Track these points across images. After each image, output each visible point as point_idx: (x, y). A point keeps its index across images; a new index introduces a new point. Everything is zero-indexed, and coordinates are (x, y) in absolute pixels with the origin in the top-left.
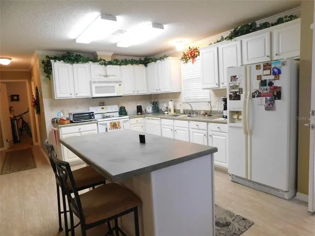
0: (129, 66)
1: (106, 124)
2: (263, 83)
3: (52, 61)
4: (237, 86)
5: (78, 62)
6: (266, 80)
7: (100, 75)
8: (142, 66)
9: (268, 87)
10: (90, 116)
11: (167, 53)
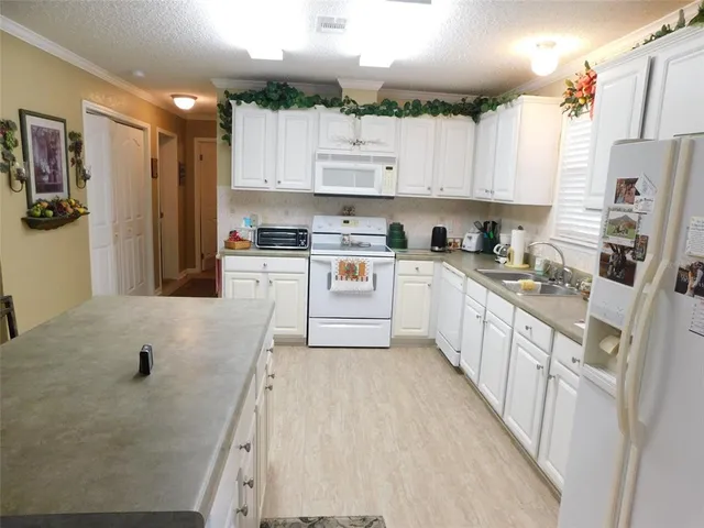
0: (426, 120)
1: (329, 264)
3: (233, 102)
5: (287, 107)
7: (342, 140)
8: (463, 122)
10: (298, 240)
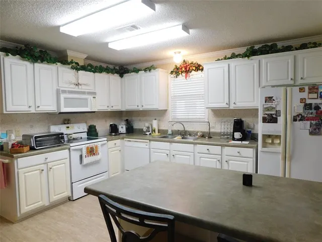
1: (81, 150)
2: (308, 107)
4: (273, 108)
5: (42, 61)
6: (311, 104)
8: (116, 77)
9: (314, 111)
11: (154, 63)
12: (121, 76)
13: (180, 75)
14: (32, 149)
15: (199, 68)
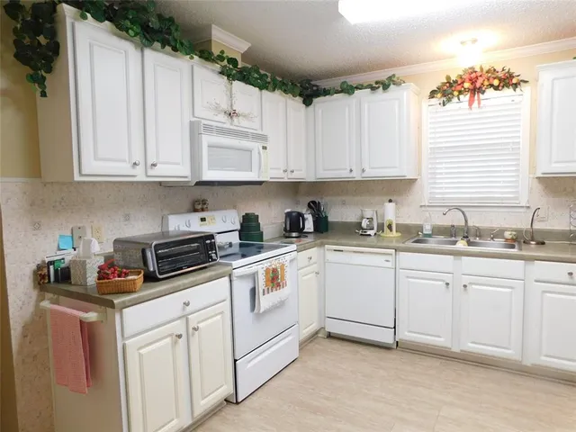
7: (217, 109)
8: (296, 103)
10: (205, 251)
12: (308, 101)
13: (455, 100)
14: (150, 278)
15: (507, 81)
